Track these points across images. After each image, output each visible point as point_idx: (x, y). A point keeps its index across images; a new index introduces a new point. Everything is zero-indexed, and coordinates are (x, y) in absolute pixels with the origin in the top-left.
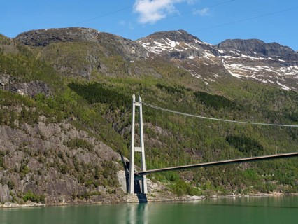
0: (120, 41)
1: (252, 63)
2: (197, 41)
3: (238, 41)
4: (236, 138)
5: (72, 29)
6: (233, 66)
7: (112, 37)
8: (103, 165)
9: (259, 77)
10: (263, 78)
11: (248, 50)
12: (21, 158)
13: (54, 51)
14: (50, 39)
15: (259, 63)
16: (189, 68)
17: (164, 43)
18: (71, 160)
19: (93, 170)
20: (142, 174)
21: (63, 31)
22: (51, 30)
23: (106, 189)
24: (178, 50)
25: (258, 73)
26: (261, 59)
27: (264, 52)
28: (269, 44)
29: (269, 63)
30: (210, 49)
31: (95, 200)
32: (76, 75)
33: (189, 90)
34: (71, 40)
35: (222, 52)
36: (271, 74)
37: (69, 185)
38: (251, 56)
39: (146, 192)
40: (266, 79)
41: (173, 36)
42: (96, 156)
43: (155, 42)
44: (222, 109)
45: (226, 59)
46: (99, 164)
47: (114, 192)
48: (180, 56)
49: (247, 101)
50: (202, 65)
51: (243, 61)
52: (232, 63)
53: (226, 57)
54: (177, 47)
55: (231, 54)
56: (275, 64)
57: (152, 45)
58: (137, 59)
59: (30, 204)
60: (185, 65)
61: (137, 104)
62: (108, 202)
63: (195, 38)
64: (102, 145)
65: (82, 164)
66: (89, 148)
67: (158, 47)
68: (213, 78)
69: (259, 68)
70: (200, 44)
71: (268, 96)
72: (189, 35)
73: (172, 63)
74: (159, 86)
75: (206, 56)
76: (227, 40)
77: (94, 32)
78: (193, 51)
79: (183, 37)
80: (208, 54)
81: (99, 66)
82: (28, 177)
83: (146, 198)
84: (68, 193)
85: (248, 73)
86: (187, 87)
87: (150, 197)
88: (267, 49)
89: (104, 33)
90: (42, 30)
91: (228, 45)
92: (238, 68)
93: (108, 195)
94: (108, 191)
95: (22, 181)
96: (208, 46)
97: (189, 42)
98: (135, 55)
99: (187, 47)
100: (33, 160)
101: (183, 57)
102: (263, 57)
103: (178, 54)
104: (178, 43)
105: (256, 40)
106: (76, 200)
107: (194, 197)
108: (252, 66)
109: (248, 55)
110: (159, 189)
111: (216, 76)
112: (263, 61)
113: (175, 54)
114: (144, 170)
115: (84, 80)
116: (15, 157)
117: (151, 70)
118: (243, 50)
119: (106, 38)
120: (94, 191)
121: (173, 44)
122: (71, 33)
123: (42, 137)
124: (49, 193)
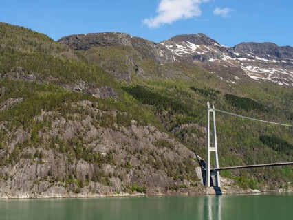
0: (151, 45)
1: (267, 66)
2: (215, 44)
3: (253, 44)
4: (268, 138)
5: (109, 34)
6: (249, 68)
7: (144, 42)
8: (184, 162)
9: (275, 79)
10: (279, 80)
11: (262, 53)
12: (125, 156)
13: (96, 55)
14: (90, 44)
15: (273, 65)
16: (210, 70)
17: (185, 46)
18: (160, 158)
19: (177, 166)
20: (216, 170)
21: (101, 36)
22: (90, 35)
23: (189, 183)
24: (199, 53)
25: (273, 75)
26: (275, 61)
27: (278, 55)
28: (282, 48)
29: (283, 65)
30: (227, 51)
31: (183, 192)
32: (119, 78)
33: (218, 92)
34: (109, 44)
35: (237, 54)
36: (285, 76)
37: (162, 179)
38: (265, 58)
39: (219, 186)
40: (282, 82)
41: (193, 39)
42: (177, 154)
43: (177, 45)
44: (252, 111)
45: (242, 62)
46: (181, 161)
47: (196, 185)
48: (201, 59)
49: (270, 103)
50: (222, 67)
51: (258, 64)
52: (248, 65)
53: (241, 59)
54: (198, 50)
55: (246, 56)
56: (288, 66)
57: (175, 47)
58: (165, 62)
59: (136, 194)
60: (206, 67)
61: (211, 110)
62: (193, 194)
63: (214, 41)
64: (180, 145)
65: (168, 161)
66: (171, 147)
67: (180, 49)
68: (234, 80)
69: (274, 70)
70: (218, 47)
71: (288, 98)
72: (208, 38)
73: (194, 65)
74: (192, 88)
75: (224, 59)
76: (242, 43)
77: (128, 36)
78: (213, 53)
79: (202, 40)
80: (226, 57)
81: (137, 70)
82: (131, 171)
83: (220, 191)
84: (162, 186)
85: (263, 74)
86: (216, 90)
87: (224, 190)
88: (281, 52)
89: (136, 38)
90: (83, 35)
91: (243, 48)
92: (254, 71)
93: (192, 187)
94: (191, 184)
95: (128, 175)
96: (225, 49)
97: (208, 45)
98: (163, 58)
99: (207, 50)
100: (134, 158)
101: (204, 59)
102: (277, 60)
103: (199, 56)
104: (198, 46)
105: (270, 43)
106: (169, 191)
107: (255, 191)
108: (267, 68)
109: (262, 57)
110: (229, 183)
111: (236, 78)
112: (277, 63)
113: (196, 57)
114: (218, 167)
115: (126, 82)
116: (121, 155)
117: (180, 72)
118: (258, 53)
119: (139, 43)
120: (181, 184)
121: (194, 47)
122: (108, 38)
123: (136, 138)
124: (149, 185)
